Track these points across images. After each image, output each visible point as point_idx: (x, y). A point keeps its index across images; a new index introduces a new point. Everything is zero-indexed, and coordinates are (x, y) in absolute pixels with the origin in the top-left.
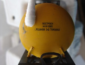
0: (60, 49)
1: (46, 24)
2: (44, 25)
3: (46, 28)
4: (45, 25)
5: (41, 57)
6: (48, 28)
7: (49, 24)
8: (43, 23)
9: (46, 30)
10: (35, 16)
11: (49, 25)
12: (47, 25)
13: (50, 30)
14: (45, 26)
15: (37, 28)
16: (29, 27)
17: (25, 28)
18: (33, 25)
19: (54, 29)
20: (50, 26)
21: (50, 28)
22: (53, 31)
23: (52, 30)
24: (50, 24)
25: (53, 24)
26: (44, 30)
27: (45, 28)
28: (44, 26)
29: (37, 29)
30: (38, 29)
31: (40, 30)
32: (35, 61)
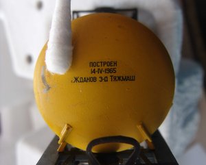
0: (139, 127)
1: (99, 64)
2: (93, 68)
3: (100, 75)
4: (96, 68)
5: (87, 149)
6: (103, 75)
7: (106, 65)
8: (92, 64)
9: (98, 79)
10: (72, 48)
11: (106, 67)
12: (101, 68)
13: (109, 79)
14: (96, 70)
15: (76, 76)
16: (56, 75)
17: (47, 79)
18: (67, 70)
19: (119, 78)
20: (110, 71)
21: (109, 75)
22: (119, 83)
23: (115, 79)
24: (110, 64)
25: (115, 63)
26: (94, 79)
27: (97, 75)
28: (94, 72)
29: (76, 79)
30: (79, 79)
31: (86, 80)
32: (76, 160)
